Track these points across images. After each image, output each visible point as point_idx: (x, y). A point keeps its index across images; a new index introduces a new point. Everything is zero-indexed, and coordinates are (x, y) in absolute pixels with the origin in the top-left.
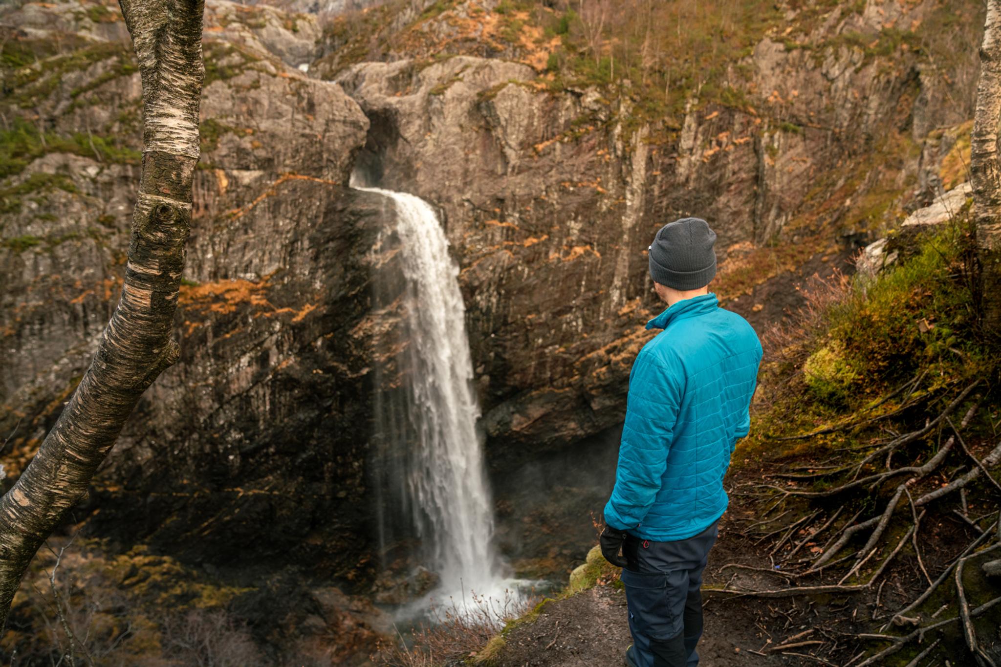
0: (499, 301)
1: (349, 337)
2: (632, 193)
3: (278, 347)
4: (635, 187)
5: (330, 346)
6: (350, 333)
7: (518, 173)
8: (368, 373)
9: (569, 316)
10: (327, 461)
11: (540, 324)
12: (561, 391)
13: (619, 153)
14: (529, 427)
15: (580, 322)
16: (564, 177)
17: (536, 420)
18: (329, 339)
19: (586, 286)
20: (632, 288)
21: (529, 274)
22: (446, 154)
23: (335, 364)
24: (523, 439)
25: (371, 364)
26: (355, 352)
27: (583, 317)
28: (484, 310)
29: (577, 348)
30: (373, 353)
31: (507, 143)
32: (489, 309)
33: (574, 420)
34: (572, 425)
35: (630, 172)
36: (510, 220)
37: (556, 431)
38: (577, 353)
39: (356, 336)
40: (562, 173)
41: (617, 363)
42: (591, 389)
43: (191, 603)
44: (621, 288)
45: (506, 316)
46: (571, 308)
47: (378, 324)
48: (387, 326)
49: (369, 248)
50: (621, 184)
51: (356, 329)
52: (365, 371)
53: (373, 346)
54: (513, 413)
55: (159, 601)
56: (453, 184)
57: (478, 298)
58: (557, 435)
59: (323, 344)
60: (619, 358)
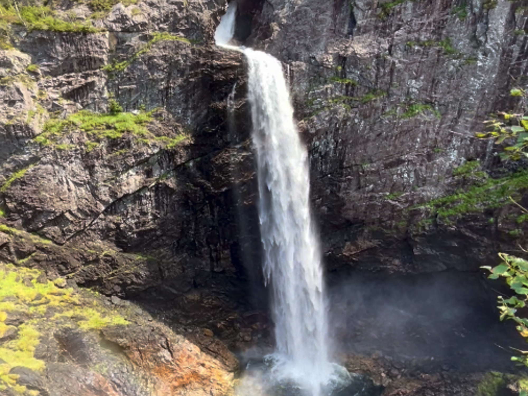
0: (336, 147)
1: (213, 162)
2: (485, 54)
3: (159, 164)
4: (488, 47)
5: (199, 167)
6: (213, 159)
7: (364, 33)
8: (226, 191)
9: (400, 169)
10: (203, 246)
11: (372, 172)
12: (389, 232)
13: (476, 10)
14: (357, 255)
15: (412, 175)
16: (411, 36)
17: (363, 251)
18: (197, 162)
19: (422, 143)
20: (472, 149)
21: (365, 127)
22: (299, 15)
23: (202, 181)
24: (351, 263)
25: (229, 184)
26: (216, 175)
27: (415, 171)
28: (323, 154)
29: (407, 197)
30: (230, 176)
31: (355, 5)
32: (327, 153)
33: (397, 258)
34: (397, 262)
35: (486, 30)
36: (350, 76)
37: (381, 263)
38: (406, 202)
39: (217, 162)
40: (409, 32)
41: (442, 218)
42: (415, 236)
43: (79, 323)
44: (458, 149)
45: (342, 161)
46: (404, 161)
47: (234, 155)
48: (240, 157)
49: (226, 95)
50: (474, 43)
51: (217, 157)
52: (224, 189)
53: (230, 171)
54: (346, 241)
55: (52, 318)
56: (301, 42)
57: (317, 143)
58: (382, 266)
59: (194, 165)
60: (446, 214)
